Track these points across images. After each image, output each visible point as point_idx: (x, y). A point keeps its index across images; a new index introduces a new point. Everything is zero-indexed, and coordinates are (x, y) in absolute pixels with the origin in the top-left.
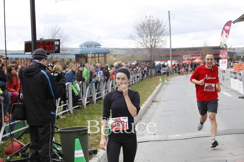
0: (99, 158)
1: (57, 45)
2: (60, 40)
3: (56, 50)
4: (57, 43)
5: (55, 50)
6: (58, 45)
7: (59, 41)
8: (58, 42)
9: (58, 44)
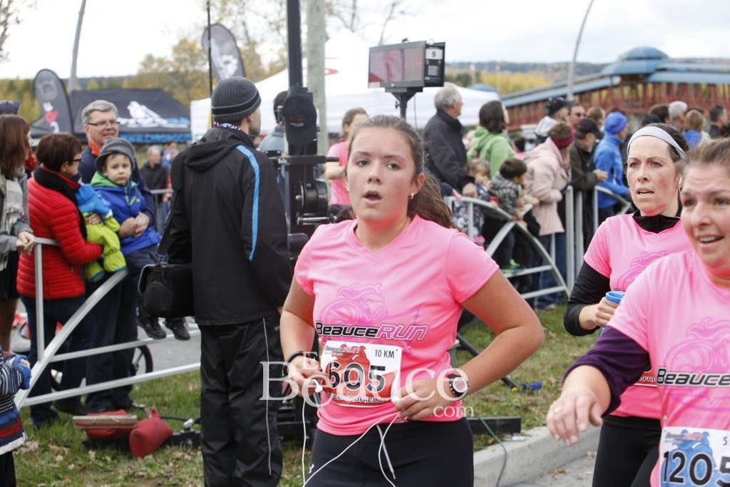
0: (508, 450)
1: (433, 62)
2: (444, 43)
3: (430, 76)
4: (434, 54)
5: (428, 78)
6: (440, 62)
7: (441, 46)
8: (438, 53)
9: (438, 56)
